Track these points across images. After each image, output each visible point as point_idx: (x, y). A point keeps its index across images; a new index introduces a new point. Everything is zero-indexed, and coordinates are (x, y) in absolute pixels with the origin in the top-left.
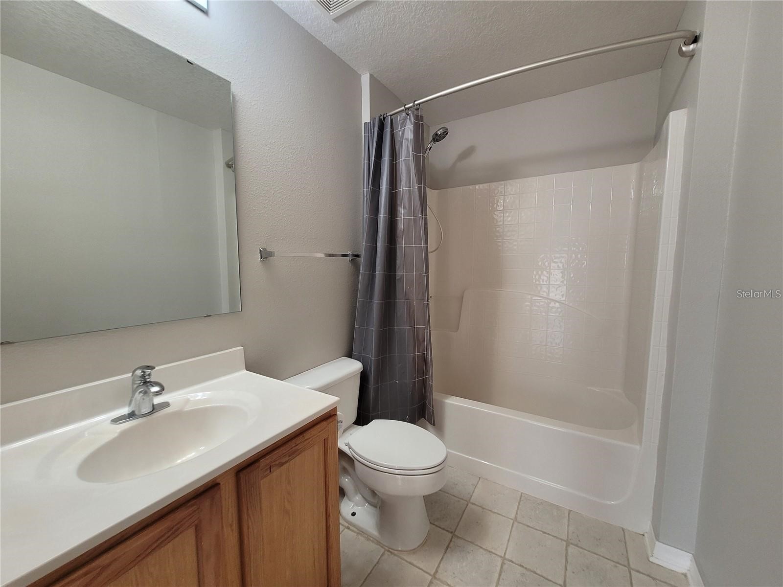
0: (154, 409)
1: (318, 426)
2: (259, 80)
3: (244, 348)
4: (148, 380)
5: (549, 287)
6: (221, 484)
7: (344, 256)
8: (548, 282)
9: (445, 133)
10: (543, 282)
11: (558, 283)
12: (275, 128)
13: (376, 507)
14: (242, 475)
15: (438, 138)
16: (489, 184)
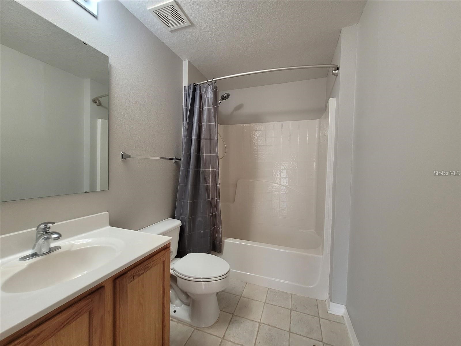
0: (51, 250)
1: (160, 253)
2: (126, 57)
3: (109, 213)
4: (48, 231)
5: (280, 178)
6: (106, 286)
7: (171, 159)
8: (280, 176)
9: (228, 96)
10: (277, 176)
11: (285, 176)
12: (134, 85)
13: (189, 305)
14: (117, 281)
15: (224, 98)
16: (250, 124)
